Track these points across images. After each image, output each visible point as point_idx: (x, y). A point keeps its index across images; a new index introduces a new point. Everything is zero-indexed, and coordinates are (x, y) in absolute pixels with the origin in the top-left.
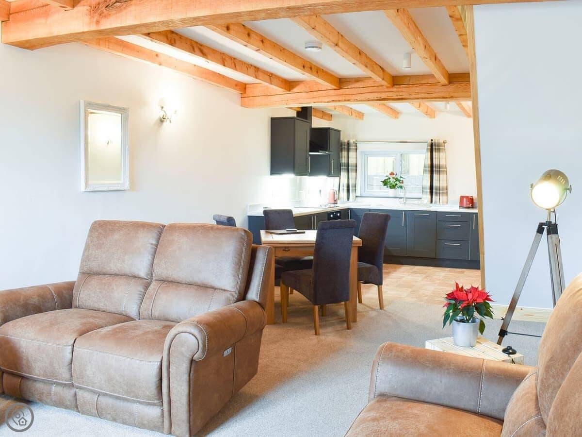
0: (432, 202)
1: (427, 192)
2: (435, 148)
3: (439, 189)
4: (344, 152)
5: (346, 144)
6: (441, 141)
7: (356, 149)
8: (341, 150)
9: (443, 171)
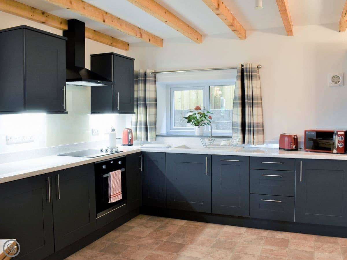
0: (244, 142)
2: (247, 75)
3: (252, 125)
4: (140, 85)
5: (143, 75)
6: (255, 66)
7: (155, 81)
8: (138, 82)
9: (258, 103)
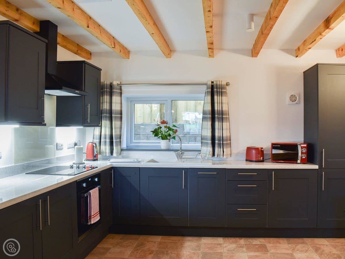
0: (214, 155)
1: (207, 143)
2: (217, 91)
3: (222, 139)
4: (106, 96)
5: (108, 86)
6: (224, 83)
7: (121, 93)
8: (102, 94)
9: (226, 118)
